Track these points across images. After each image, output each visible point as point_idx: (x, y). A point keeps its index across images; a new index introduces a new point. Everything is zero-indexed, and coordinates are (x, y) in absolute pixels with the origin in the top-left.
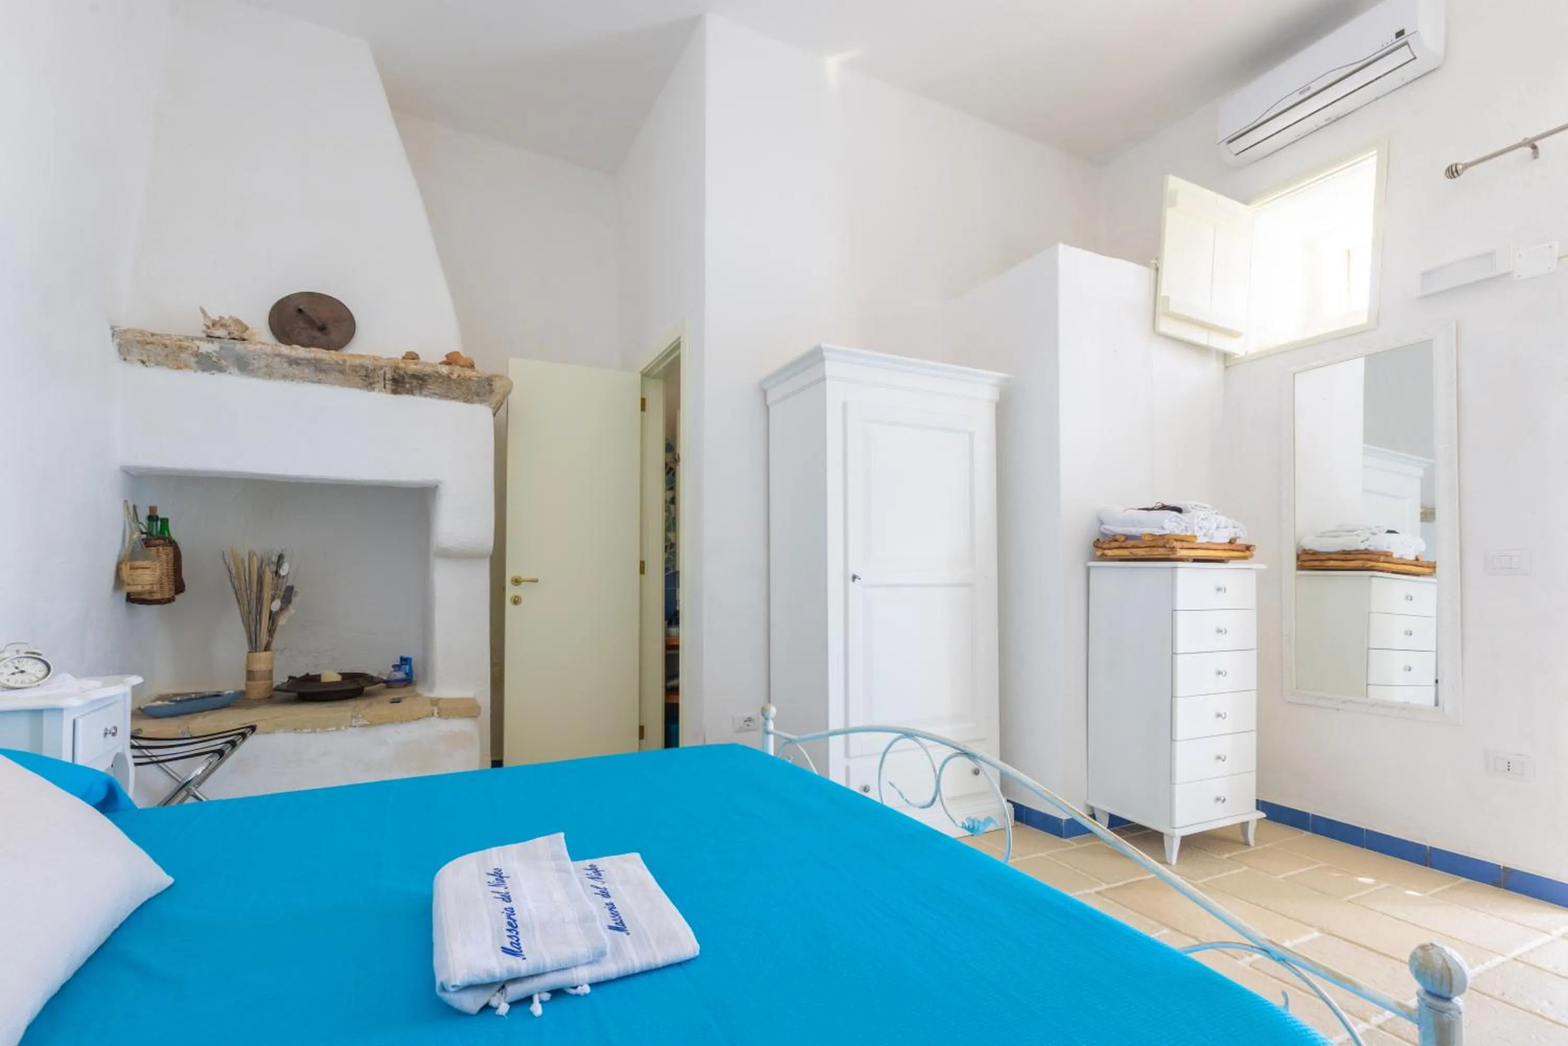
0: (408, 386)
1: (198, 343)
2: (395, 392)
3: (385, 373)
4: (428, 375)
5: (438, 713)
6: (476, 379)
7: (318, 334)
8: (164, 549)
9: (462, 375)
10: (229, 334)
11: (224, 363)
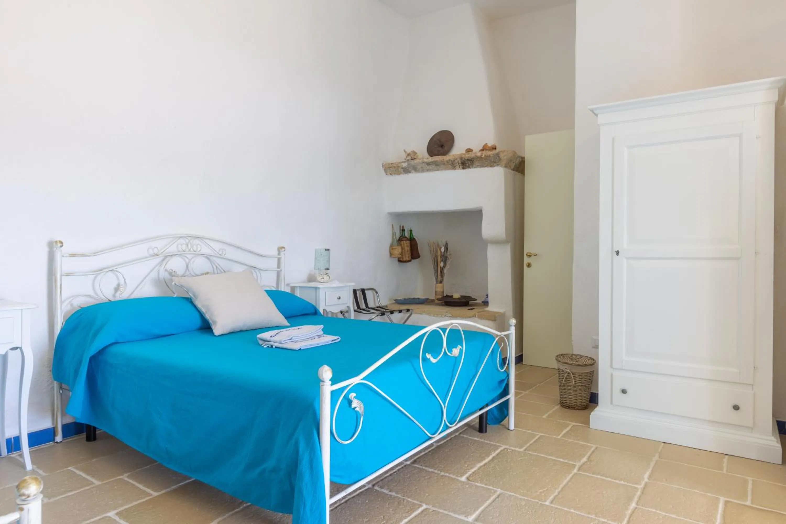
0: (467, 165)
1: (402, 164)
2: (463, 168)
3: (458, 162)
4: (473, 158)
5: (478, 316)
6: (492, 155)
7: (440, 149)
8: (405, 242)
9: (486, 155)
10: (411, 158)
11: (410, 169)
